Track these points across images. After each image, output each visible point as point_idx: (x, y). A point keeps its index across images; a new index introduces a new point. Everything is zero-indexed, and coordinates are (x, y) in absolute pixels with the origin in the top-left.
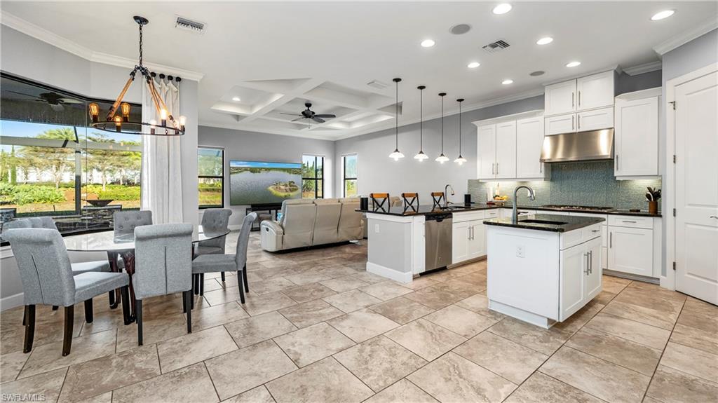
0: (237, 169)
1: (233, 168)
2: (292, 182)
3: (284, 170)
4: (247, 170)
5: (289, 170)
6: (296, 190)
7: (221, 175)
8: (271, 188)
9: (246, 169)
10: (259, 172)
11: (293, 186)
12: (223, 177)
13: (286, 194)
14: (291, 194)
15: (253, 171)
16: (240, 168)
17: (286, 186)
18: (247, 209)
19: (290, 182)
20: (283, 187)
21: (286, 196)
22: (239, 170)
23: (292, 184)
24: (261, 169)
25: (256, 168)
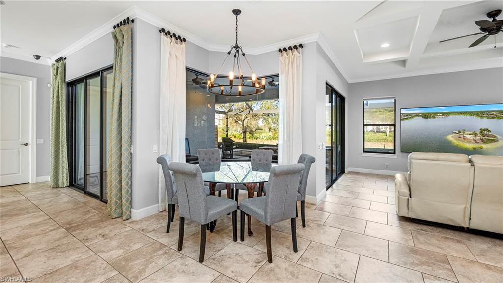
0: (407, 115)
1: (403, 114)
2: (486, 130)
3: (471, 113)
5: (478, 114)
6: (494, 141)
7: (394, 122)
8: (450, 137)
9: (417, 115)
10: (434, 118)
11: (487, 135)
12: (395, 125)
13: (476, 146)
14: (485, 146)
15: (426, 116)
16: (410, 114)
17: (476, 135)
19: (482, 131)
20: (469, 137)
21: (475, 149)
22: (409, 116)
23: (485, 132)
24: (436, 114)
25: (430, 113)
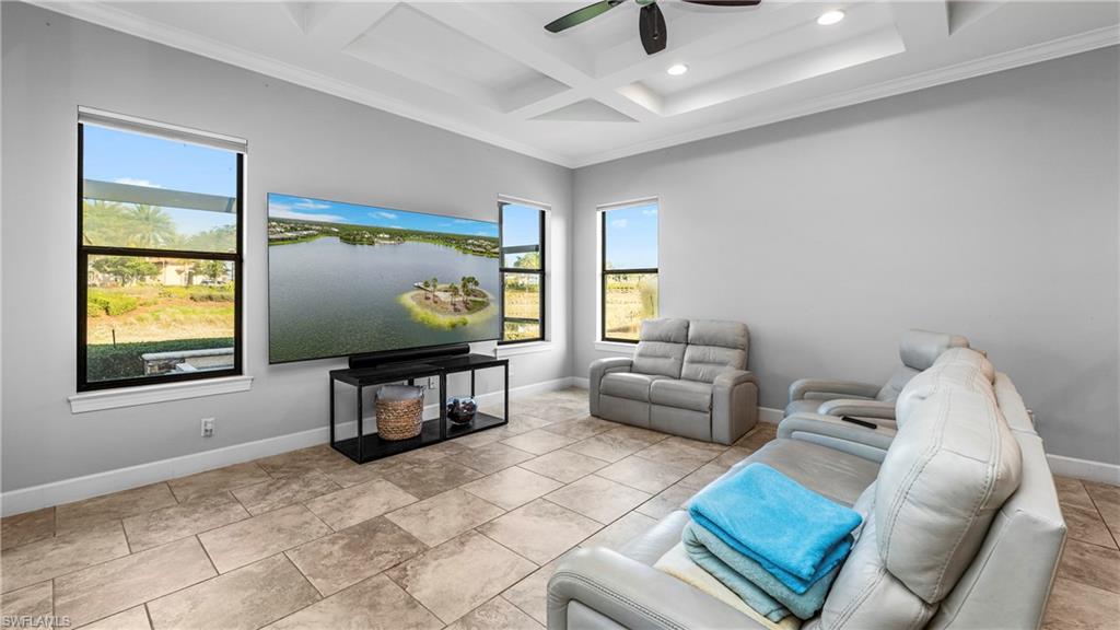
1: (279, 221)
2: (472, 280)
3: (447, 239)
4: (329, 233)
5: (459, 242)
6: (483, 305)
7: (232, 249)
8: (408, 300)
9: (325, 230)
10: (372, 243)
11: (474, 293)
12: (238, 258)
13: (456, 318)
14: (471, 318)
15: (351, 236)
16: (305, 225)
17: (455, 291)
18: (334, 375)
19: (467, 281)
20: (444, 297)
22: (300, 232)
23: (471, 286)
24: (375, 231)
25: (360, 229)
